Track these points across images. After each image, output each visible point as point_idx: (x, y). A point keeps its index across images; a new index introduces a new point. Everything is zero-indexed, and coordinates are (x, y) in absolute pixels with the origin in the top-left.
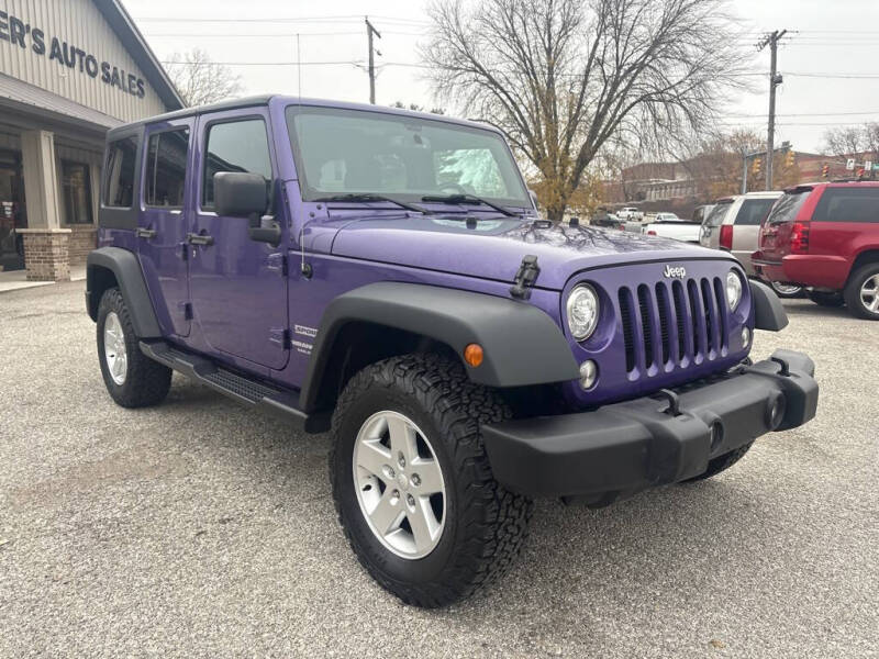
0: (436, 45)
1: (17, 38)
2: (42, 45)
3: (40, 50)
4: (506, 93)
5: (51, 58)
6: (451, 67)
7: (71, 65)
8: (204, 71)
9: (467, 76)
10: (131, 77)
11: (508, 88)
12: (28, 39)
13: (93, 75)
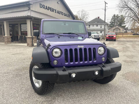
0: (120, 4)
1: (53, 11)
2: (56, 11)
3: (56, 12)
4: (133, 11)
5: (57, 13)
6: (122, 7)
7: (60, 14)
8: (83, 12)
9: (126, 9)
10: (68, 15)
11: (134, 10)
12: (54, 11)
13: (63, 15)
